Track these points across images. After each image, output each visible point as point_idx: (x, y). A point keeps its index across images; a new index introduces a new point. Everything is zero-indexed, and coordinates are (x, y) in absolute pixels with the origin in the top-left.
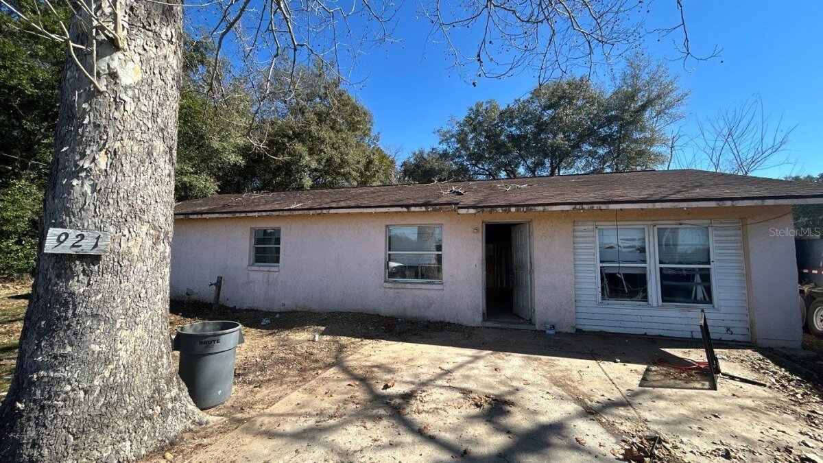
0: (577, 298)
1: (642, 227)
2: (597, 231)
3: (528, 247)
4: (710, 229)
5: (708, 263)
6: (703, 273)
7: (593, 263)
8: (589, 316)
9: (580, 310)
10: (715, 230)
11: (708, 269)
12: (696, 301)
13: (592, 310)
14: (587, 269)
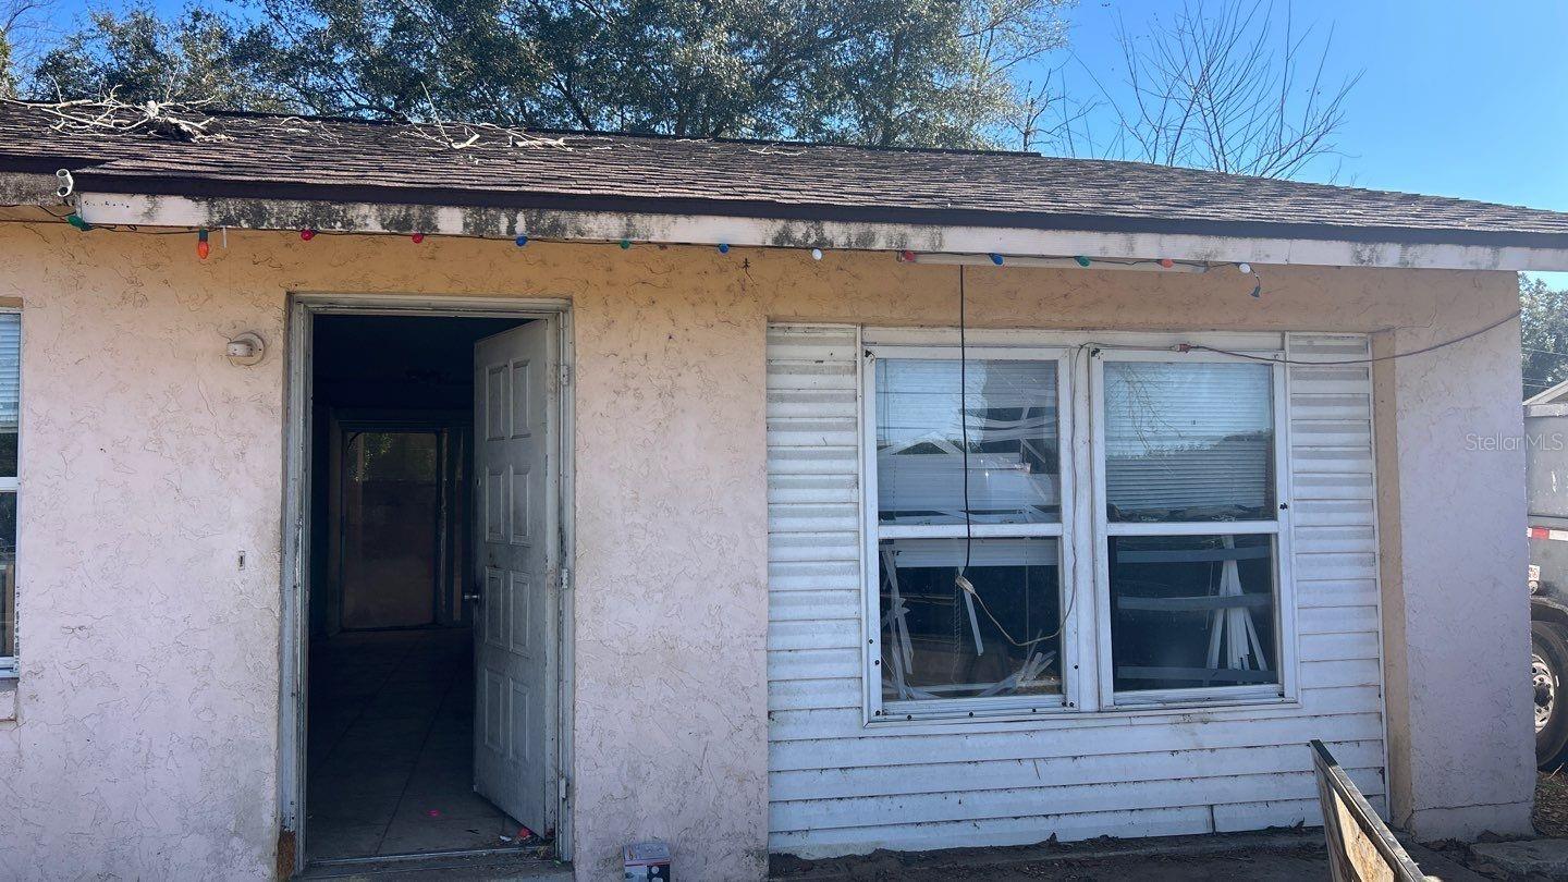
0: (781, 702)
1: (1047, 355)
2: (870, 370)
3: (550, 449)
4: (1278, 370)
5: (1268, 511)
6: (1250, 553)
7: (849, 522)
8: (828, 784)
9: (789, 757)
10: (1296, 376)
11: (1265, 539)
12: (1225, 676)
13: (839, 753)
14: (824, 552)
